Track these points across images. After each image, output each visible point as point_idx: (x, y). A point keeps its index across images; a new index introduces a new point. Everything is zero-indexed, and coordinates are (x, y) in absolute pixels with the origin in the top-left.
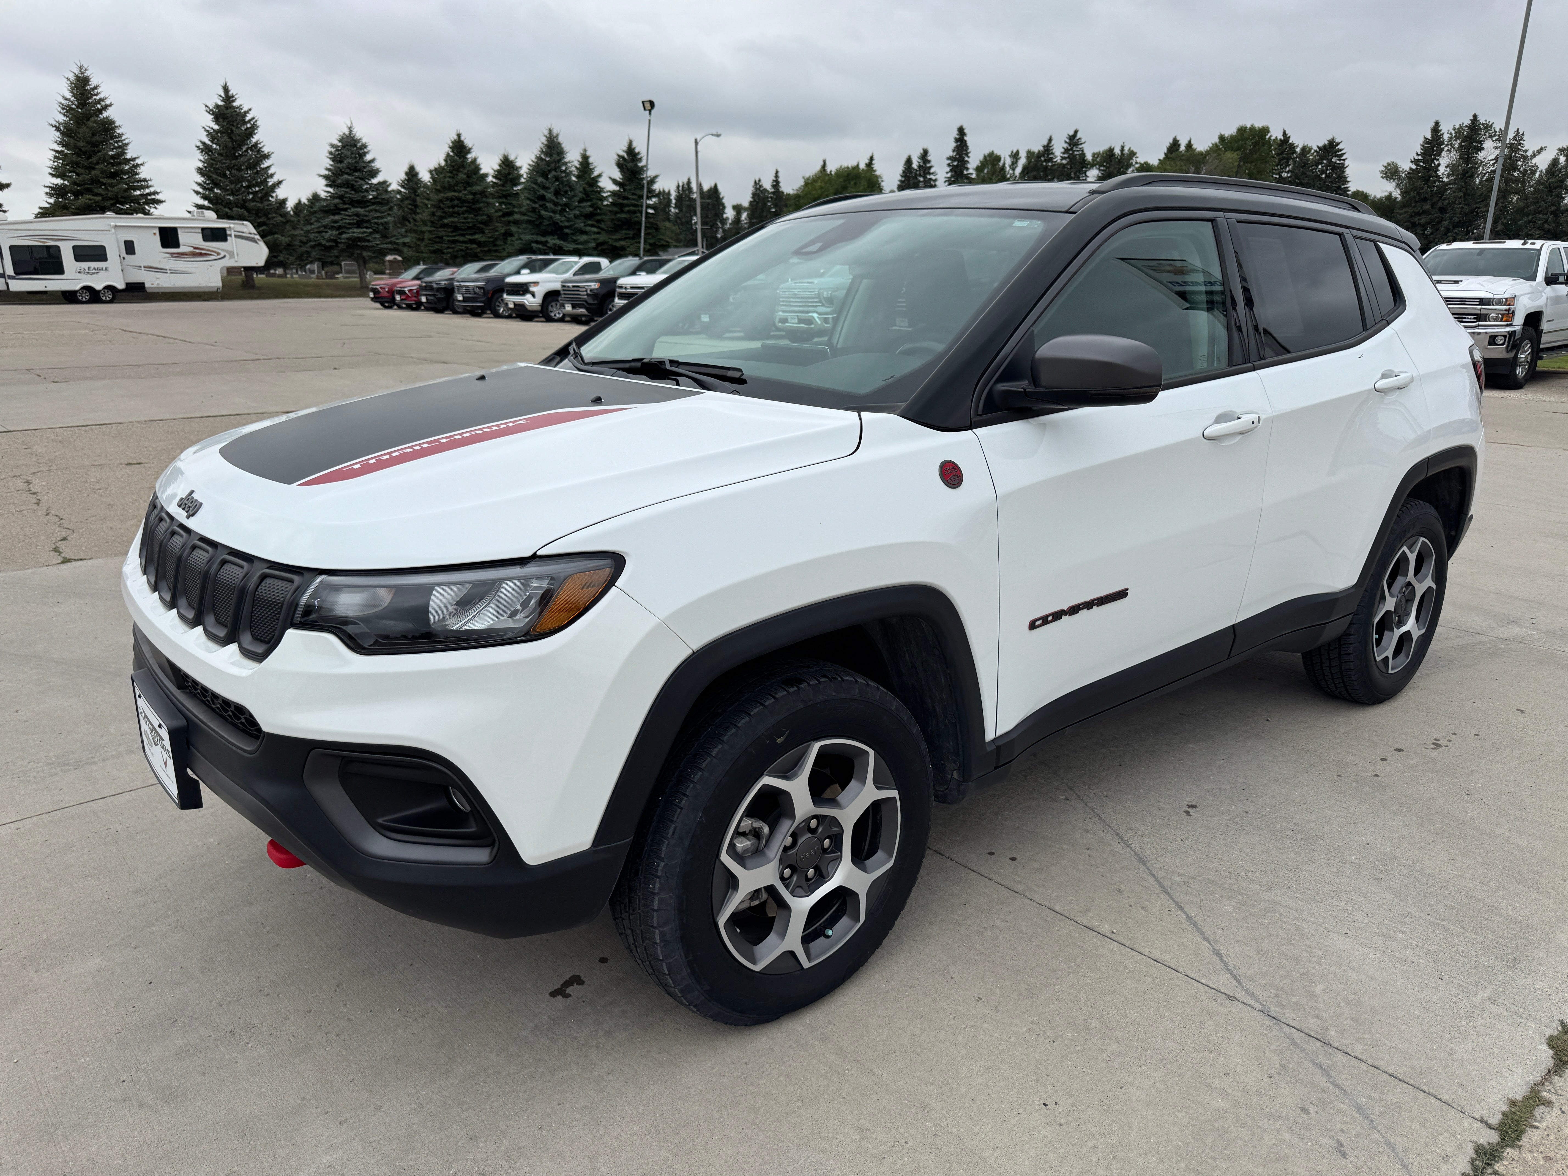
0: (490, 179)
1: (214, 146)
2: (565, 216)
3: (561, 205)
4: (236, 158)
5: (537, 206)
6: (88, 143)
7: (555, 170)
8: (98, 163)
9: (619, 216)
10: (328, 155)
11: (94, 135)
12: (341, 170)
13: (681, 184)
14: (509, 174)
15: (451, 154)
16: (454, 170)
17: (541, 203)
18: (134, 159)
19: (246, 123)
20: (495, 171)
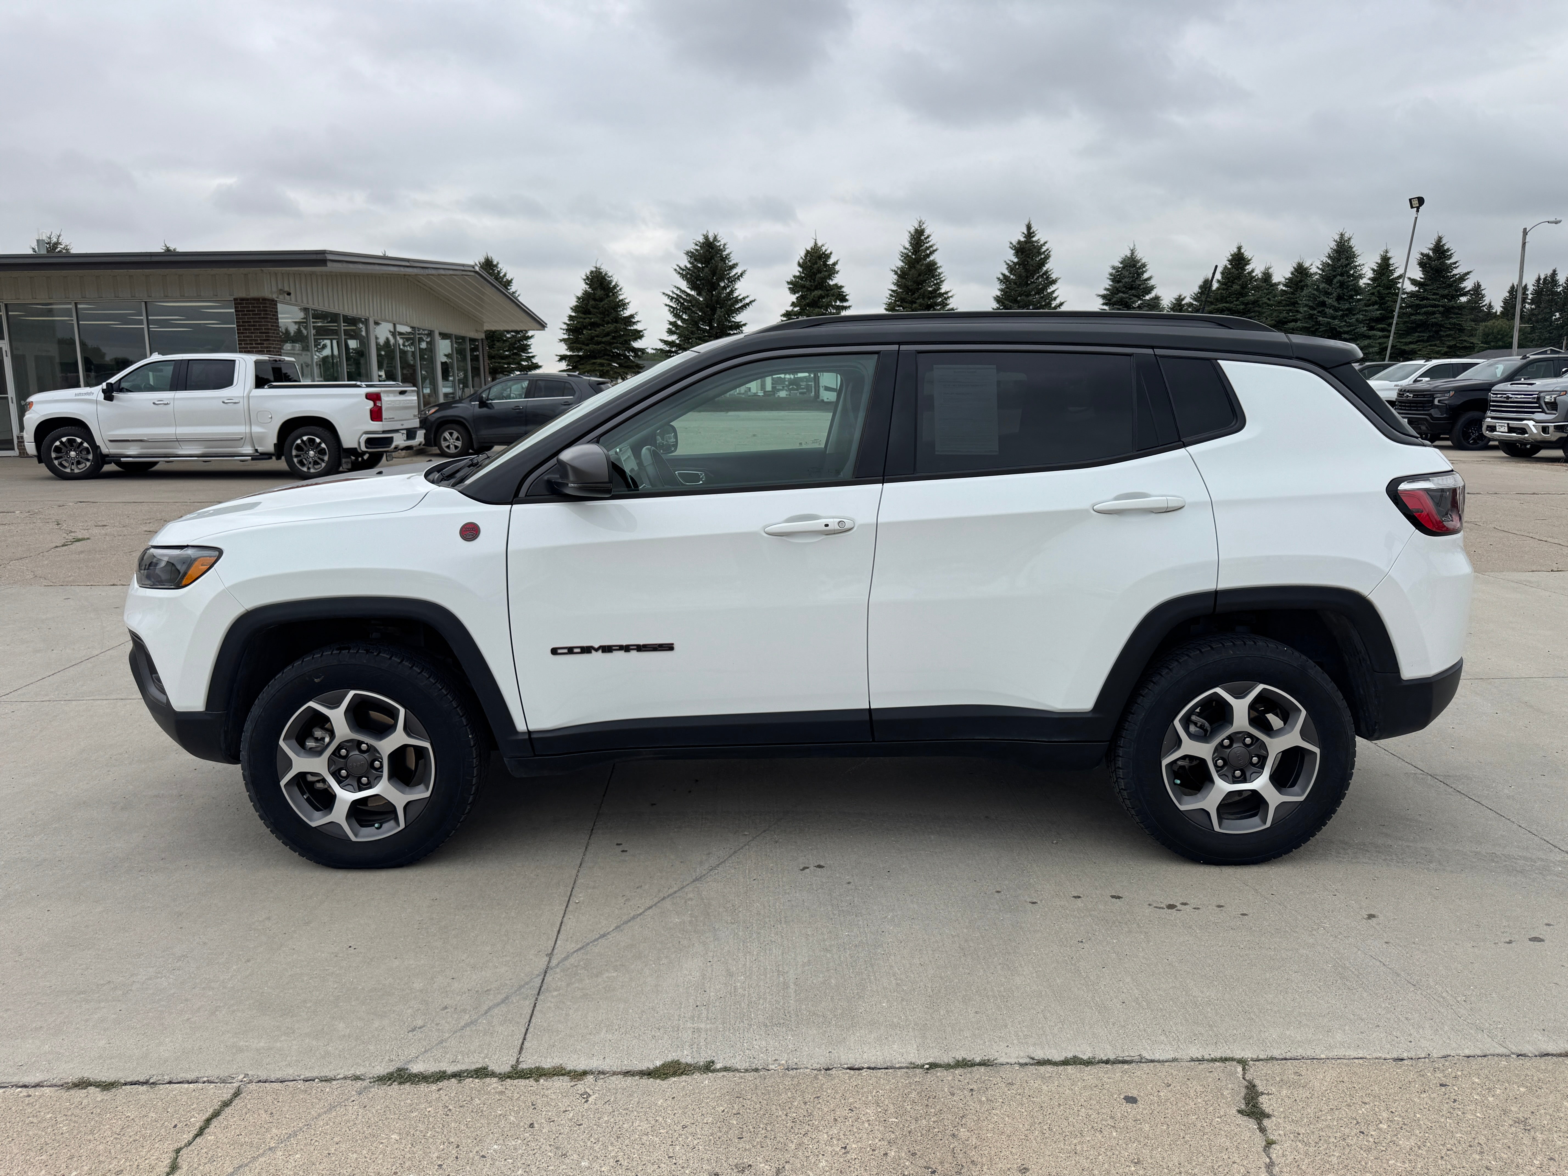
0: (1281, 287)
1: (1012, 276)
2: (1345, 321)
3: (1342, 310)
4: (1028, 285)
5: (1315, 312)
6: (915, 282)
7: (1342, 275)
8: (918, 298)
9: (1413, 317)
10: (1108, 276)
11: (920, 275)
12: (1117, 289)
13: (1542, 277)
14: (1301, 281)
15: (1229, 266)
16: (1228, 282)
17: (1320, 309)
18: (946, 293)
19: (1040, 254)
20: (1286, 279)
